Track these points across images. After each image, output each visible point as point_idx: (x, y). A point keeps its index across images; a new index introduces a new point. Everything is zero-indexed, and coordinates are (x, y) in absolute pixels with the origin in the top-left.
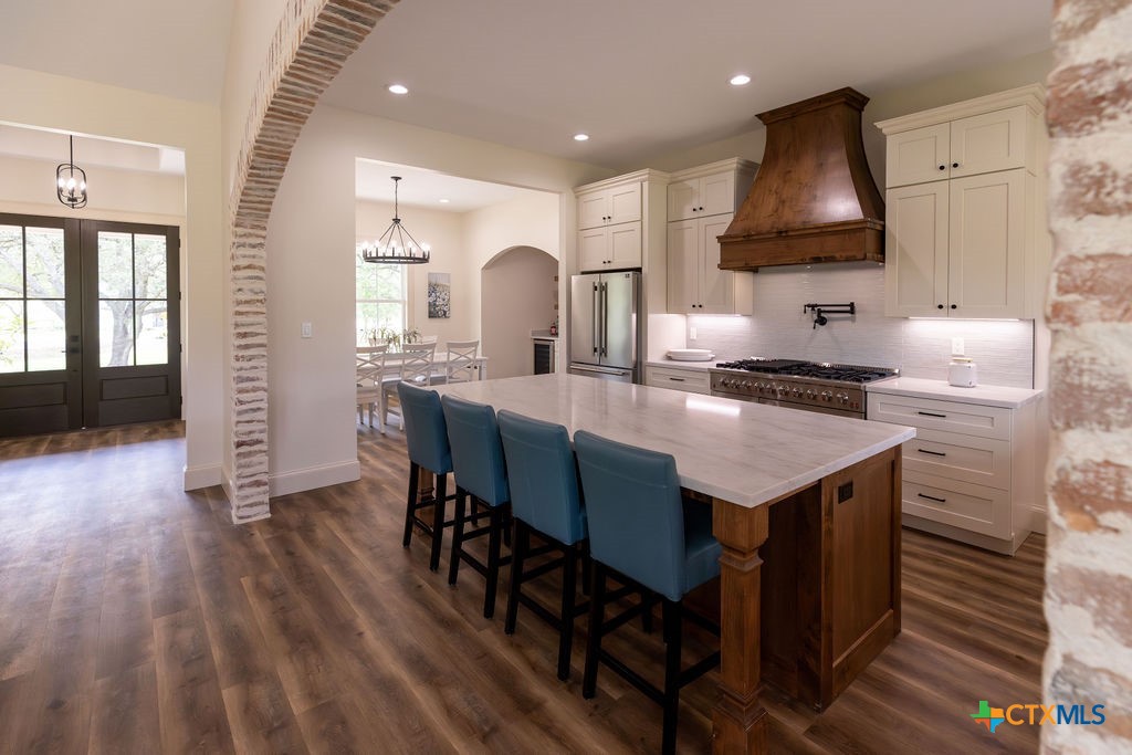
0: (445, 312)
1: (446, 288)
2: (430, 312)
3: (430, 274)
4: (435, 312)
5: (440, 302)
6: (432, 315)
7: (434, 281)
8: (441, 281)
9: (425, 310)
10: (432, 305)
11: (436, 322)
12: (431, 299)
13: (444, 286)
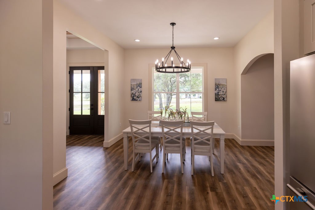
0: (224, 98)
1: (225, 86)
2: (216, 98)
3: (215, 79)
4: (218, 98)
5: (221, 93)
6: (217, 100)
7: (217, 83)
8: (222, 82)
9: (213, 97)
10: (217, 95)
11: (219, 104)
12: (216, 92)
13: (223, 85)
